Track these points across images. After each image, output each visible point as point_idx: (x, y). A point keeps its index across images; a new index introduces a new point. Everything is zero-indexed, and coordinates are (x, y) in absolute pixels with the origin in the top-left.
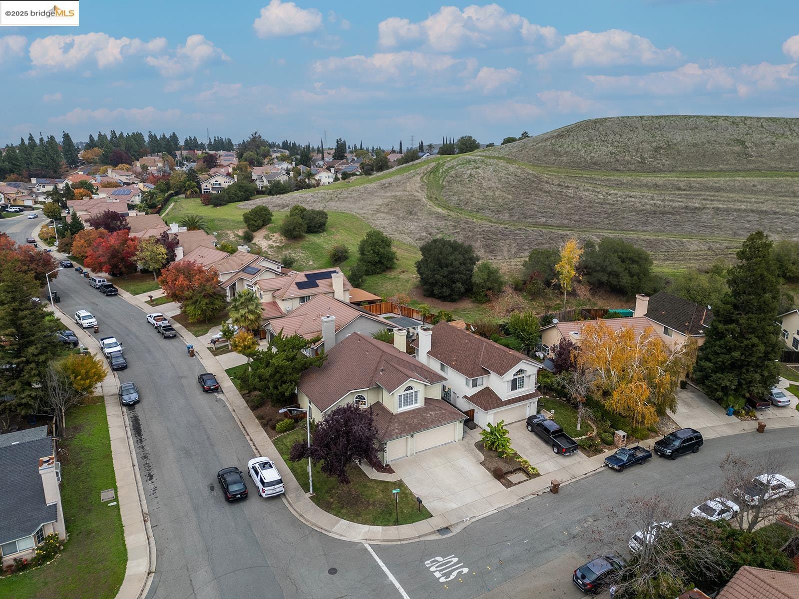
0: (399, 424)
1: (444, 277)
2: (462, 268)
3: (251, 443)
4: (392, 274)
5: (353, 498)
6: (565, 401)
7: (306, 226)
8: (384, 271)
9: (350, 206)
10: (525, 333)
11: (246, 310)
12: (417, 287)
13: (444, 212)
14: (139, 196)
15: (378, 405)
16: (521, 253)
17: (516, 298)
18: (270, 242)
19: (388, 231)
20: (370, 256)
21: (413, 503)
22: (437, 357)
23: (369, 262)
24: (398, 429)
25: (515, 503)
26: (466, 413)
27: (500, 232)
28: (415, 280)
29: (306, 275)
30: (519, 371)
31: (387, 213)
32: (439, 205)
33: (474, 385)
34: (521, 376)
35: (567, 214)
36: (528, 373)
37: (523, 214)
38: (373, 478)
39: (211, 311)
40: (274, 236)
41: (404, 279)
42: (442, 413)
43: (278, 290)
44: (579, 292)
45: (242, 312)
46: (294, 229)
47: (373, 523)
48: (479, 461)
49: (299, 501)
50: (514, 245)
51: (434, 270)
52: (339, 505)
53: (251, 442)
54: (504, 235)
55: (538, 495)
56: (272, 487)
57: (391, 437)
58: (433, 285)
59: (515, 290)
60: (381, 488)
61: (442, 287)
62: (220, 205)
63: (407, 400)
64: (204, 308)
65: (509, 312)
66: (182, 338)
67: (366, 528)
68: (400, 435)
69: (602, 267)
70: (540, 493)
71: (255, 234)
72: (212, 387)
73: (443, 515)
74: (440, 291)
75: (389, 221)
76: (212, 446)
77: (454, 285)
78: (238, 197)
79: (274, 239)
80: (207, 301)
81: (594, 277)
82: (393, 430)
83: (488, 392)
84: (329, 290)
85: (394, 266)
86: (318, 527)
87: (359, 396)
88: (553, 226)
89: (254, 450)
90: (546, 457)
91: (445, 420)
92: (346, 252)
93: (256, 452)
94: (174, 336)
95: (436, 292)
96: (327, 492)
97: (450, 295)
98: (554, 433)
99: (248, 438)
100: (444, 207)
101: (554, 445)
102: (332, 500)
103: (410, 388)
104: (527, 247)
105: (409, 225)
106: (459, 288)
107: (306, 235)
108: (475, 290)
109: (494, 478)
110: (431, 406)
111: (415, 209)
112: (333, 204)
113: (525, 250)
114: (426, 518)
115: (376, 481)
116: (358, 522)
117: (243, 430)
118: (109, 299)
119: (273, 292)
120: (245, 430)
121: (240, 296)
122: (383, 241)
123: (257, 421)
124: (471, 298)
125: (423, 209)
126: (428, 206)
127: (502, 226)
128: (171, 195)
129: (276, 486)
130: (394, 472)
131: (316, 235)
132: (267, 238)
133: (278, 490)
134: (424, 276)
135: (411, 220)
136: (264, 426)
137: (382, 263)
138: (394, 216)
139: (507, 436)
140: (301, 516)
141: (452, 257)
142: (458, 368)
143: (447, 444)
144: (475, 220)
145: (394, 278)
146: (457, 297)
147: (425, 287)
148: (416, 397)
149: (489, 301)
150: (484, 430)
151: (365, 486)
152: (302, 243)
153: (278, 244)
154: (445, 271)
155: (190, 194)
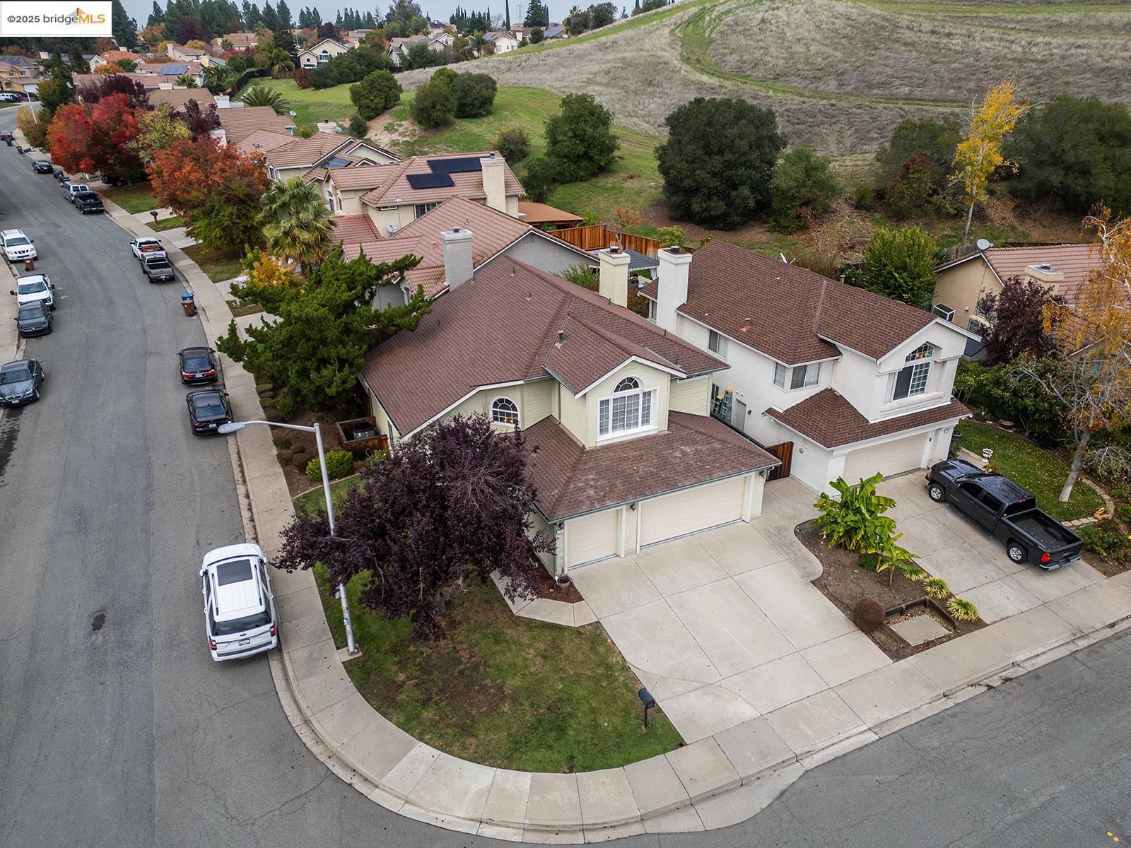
0: (598, 473)
1: (715, 175)
2: (753, 156)
3: (243, 502)
4: (608, 181)
5: (461, 673)
6: (1009, 428)
7: (456, 103)
8: (594, 175)
9: (541, 77)
10: (905, 274)
11: (294, 221)
12: (658, 203)
13: (712, 81)
14: (200, 76)
15: (550, 426)
16: (864, 144)
17: (859, 223)
18: (395, 137)
19: (604, 98)
20: (567, 144)
21: (629, 697)
22: (700, 318)
23: (565, 156)
24: (595, 487)
25: (928, 712)
26: (773, 450)
27: (820, 111)
28: (653, 190)
29: (429, 162)
30: (920, 349)
31: (606, 85)
32: (703, 71)
33: (796, 384)
34: (922, 361)
35: (952, 80)
36: (943, 355)
37: (864, 81)
38: (522, 614)
39: (244, 232)
40: (401, 125)
41: (632, 189)
42: (713, 450)
43: (372, 190)
44: (991, 212)
45: (285, 224)
46: (434, 106)
47: (509, 758)
48: (809, 575)
49: (312, 675)
50: (849, 132)
51: (693, 161)
52: (418, 694)
53: (246, 501)
54: (830, 116)
55: (990, 687)
56: (237, 636)
57: (576, 508)
58: (690, 192)
59: (856, 208)
60: (542, 646)
61: (709, 197)
62: (325, 86)
63: (621, 414)
64: (226, 224)
65: (845, 251)
66: (185, 284)
67: (482, 776)
68: (598, 503)
69: (1053, 155)
70: (996, 682)
71: (369, 124)
72: (199, 375)
73: (714, 741)
74: (704, 205)
75: (608, 97)
76: (149, 505)
77: (734, 193)
78: (356, 75)
79: (401, 130)
80: (231, 209)
81: (1031, 179)
82: (582, 490)
83: (830, 402)
84: (477, 194)
85: (612, 167)
86: (346, 765)
87: (501, 401)
88: (924, 100)
89: (246, 521)
90: (989, 570)
91: (721, 468)
92: (524, 143)
93: (247, 526)
94: (171, 280)
95: (696, 207)
96: (394, 651)
97: (725, 215)
98: (1011, 509)
99: (241, 490)
100: (713, 74)
101: (1009, 540)
102: (402, 677)
103: (631, 383)
104: (876, 135)
105: (647, 102)
106: (745, 198)
107: (458, 121)
108: (775, 205)
109: (854, 628)
110: (685, 433)
111: (658, 78)
112: (510, 75)
113: (873, 139)
114: (665, 751)
115: (530, 624)
116: (464, 754)
117: (236, 469)
118: (87, 218)
119: (361, 194)
120: (242, 472)
121: (282, 190)
122: (592, 114)
123: (275, 452)
124: (766, 222)
125: (672, 77)
126: (683, 72)
127: (824, 102)
128: (252, 75)
129: (249, 633)
130: (580, 599)
131: (475, 120)
132: (389, 129)
133: (254, 642)
134: (673, 173)
135: (651, 95)
136: (285, 462)
137: (591, 159)
138: (619, 88)
139: (889, 513)
140: (307, 722)
141: (736, 131)
142: (757, 341)
143: (723, 525)
144: (771, 93)
145: (613, 188)
146: (737, 219)
147: (674, 199)
148: (647, 409)
149: (803, 228)
150: (824, 496)
151: (498, 638)
152: (447, 134)
153: (407, 139)
154: (717, 162)
155: (279, 71)
